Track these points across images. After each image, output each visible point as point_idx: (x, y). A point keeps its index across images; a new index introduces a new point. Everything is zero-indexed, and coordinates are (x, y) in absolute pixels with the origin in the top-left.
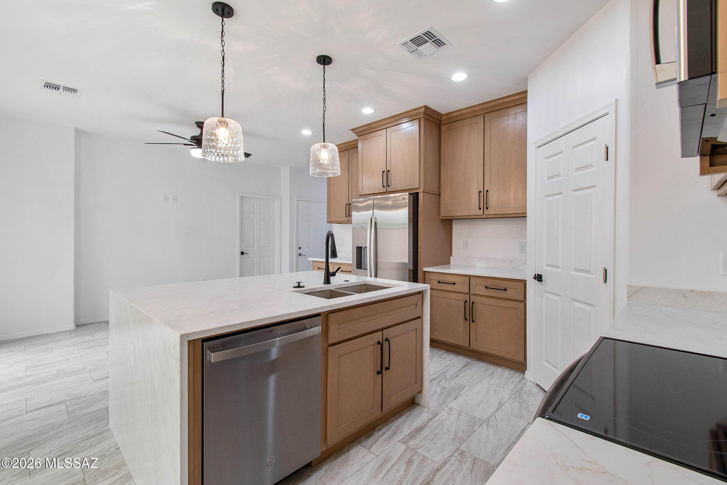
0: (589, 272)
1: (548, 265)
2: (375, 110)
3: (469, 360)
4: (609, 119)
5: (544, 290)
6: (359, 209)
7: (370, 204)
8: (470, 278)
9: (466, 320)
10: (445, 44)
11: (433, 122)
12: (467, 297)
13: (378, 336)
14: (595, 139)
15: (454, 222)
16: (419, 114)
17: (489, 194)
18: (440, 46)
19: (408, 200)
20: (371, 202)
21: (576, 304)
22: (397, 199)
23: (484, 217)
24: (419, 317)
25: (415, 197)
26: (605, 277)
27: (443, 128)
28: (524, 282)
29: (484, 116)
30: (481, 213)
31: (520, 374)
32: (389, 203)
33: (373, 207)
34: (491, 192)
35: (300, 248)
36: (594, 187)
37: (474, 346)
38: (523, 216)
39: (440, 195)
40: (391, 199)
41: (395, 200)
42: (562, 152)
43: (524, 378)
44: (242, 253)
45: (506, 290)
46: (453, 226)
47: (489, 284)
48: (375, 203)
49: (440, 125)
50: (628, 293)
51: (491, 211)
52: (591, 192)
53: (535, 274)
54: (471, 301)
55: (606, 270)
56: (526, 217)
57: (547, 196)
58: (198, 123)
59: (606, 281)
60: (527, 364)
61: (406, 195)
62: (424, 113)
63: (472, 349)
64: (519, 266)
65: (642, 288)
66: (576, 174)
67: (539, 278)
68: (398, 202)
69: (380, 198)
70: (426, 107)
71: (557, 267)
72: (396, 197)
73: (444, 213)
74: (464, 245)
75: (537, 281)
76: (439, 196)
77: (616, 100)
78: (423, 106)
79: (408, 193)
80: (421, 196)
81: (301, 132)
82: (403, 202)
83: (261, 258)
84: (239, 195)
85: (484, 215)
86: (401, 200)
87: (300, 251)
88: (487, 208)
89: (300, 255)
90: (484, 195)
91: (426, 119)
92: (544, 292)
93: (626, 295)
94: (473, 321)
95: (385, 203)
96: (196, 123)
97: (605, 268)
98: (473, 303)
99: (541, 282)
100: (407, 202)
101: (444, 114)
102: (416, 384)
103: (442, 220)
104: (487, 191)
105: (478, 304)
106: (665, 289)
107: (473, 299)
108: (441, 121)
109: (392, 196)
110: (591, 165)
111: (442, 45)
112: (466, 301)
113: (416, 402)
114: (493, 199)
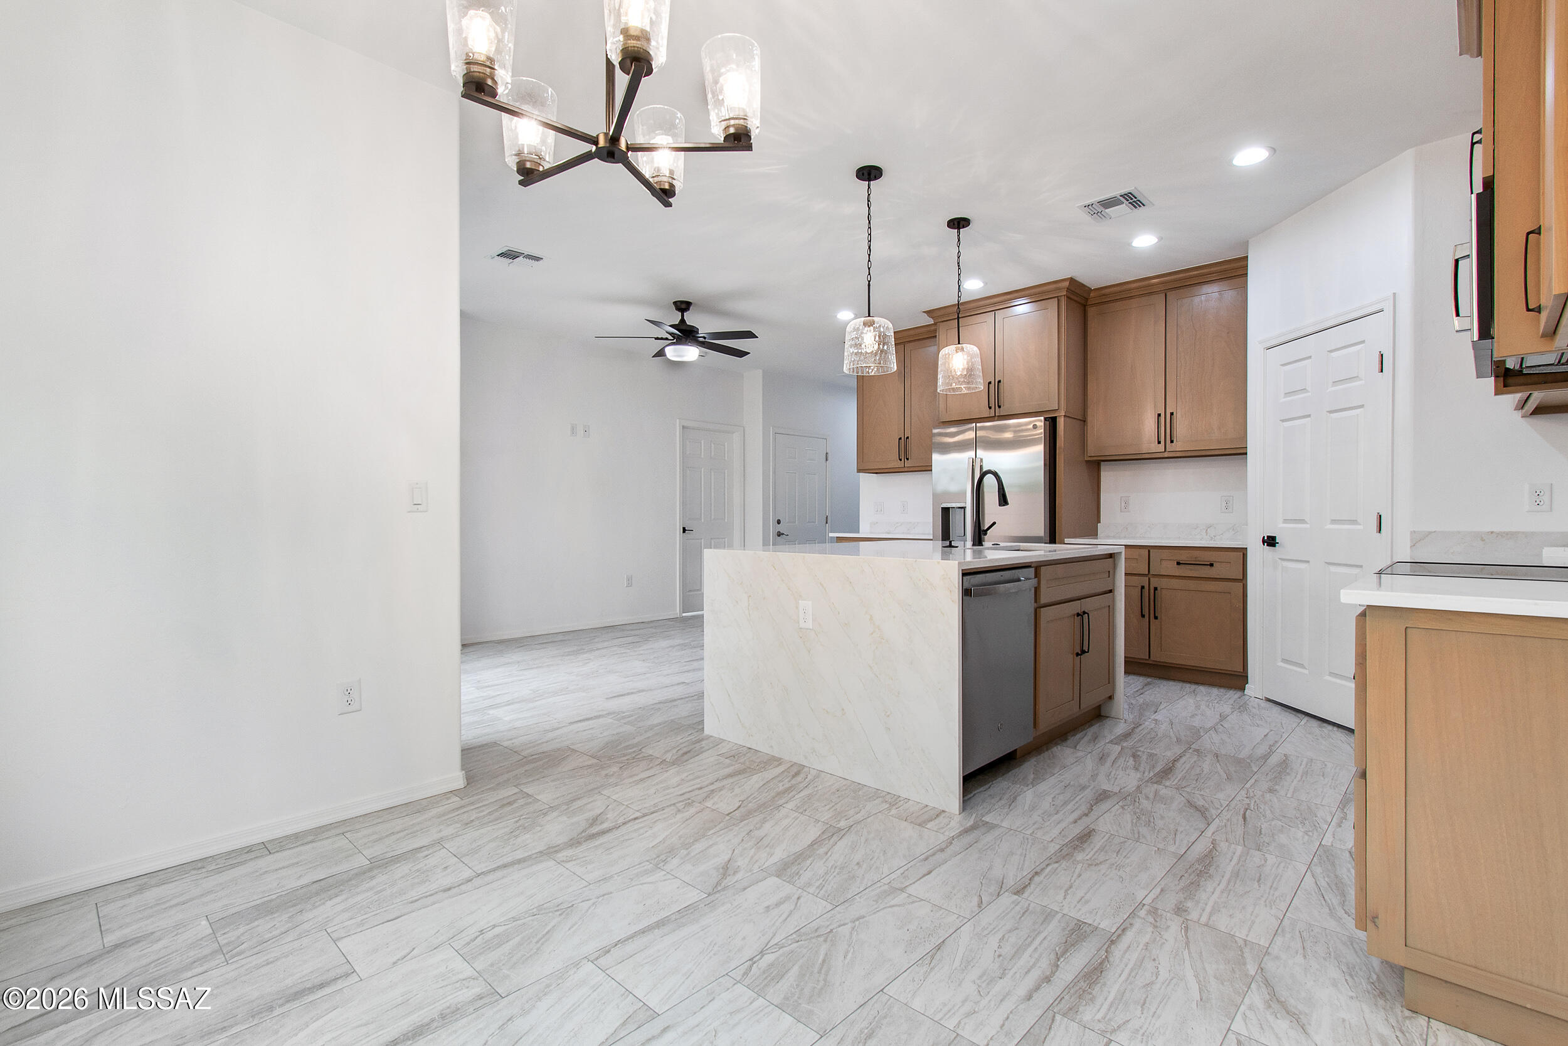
0: (1354, 522)
1: (1286, 521)
2: (986, 284)
3: (1149, 680)
4: (1385, 318)
5: (1280, 559)
6: (946, 449)
7: (971, 440)
8: (1149, 551)
9: (1143, 616)
10: (1144, 205)
11: (1076, 301)
12: (1144, 581)
13: (1076, 607)
14: (1363, 342)
15: (1103, 466)
16: (1059, 289)
17: (1175, 418)
18: (1136, 207)
19: (1043, 430)
20: (971, 435)
21: (1333, 569)
22: (1024, 428)
23: (1166, 455)
24: (1111, 591)
25: (1052, 423)
26: (1378, 525)
27: (1092, 312)
28: (1243, 551)
29: (1166, 295)
30: (1161, 447)
31: (1235, 692)
32: (1008, 435)
33: (976, 444)
34: (1178, 416)
35: (779, 522)
36: (1362, 406)
37: (1157, 656)
38: (1239, 453)
39: (1085, 421)
40: (1011, 429)
41: (1017, 429)
42: (1310, 357)
43: (1244, 695)
44: (684, 530)
45: (1212, 565)
46: (1102, 473)
47: (1183, 557)
48: (979, 437)
49: (1085, 306)
50: (1411, 540)
51: (1178, 446)
52: (1357, 415)
53: (1264, 537)
54: (1151, 586)
55: (1380, 516)
56: (1246, 454)
57: (1283, 421)
58: (679, 304)
59: (1380, 530)
60: (1247, 677)
61: (1040, 421)
62: (1067, 288)
63: (1154, 661)
64: (1222, 534)
65: (1430, 533)
66: (1333, 389)
67: (1271, 541)
68: (1021, 434)
69: (991, 426)
70: (1072, 280)
71: (1302, 521)
72: (1020, 425)
73: (1092, 451)
74: (1123, 504)
75: (1267, 545)
76: (1082, 422)
77: (1394, 294)
78: (1068, 279)
79: (1042, 418)
80: (1061, 423)
81: (836, 316)
82: (1034, 433)
83: (711, 539)
84: (680, 424)
85: (1166, 453)
86: (1029, 429)
87: (780, 528)
88: (1172, 442)
89: (779, 534)
90: (1166, 422)
91: (1068, 297)
92: (1280, 561)
93: (1409, 544)
94: (1156, 618)
95: (999, 437)
96: (675, 303)
97: (1378, 513)
98: (1156, 589)
99: (1275, 546)
100: (1041, 433)
101: (1096, 290)
102: (1109, 683)
103: (1087, 462)
104: (1172, 414)
105: (1164, 592)
106: (1459, 532)
107: (1155, 582)
108: (1087, 299)
109: (1013, 423)
110: (1357, 377)
111: (1140, 206)
112: (1143, 587)
113: (1102, 715)
114: (1182, 429)
